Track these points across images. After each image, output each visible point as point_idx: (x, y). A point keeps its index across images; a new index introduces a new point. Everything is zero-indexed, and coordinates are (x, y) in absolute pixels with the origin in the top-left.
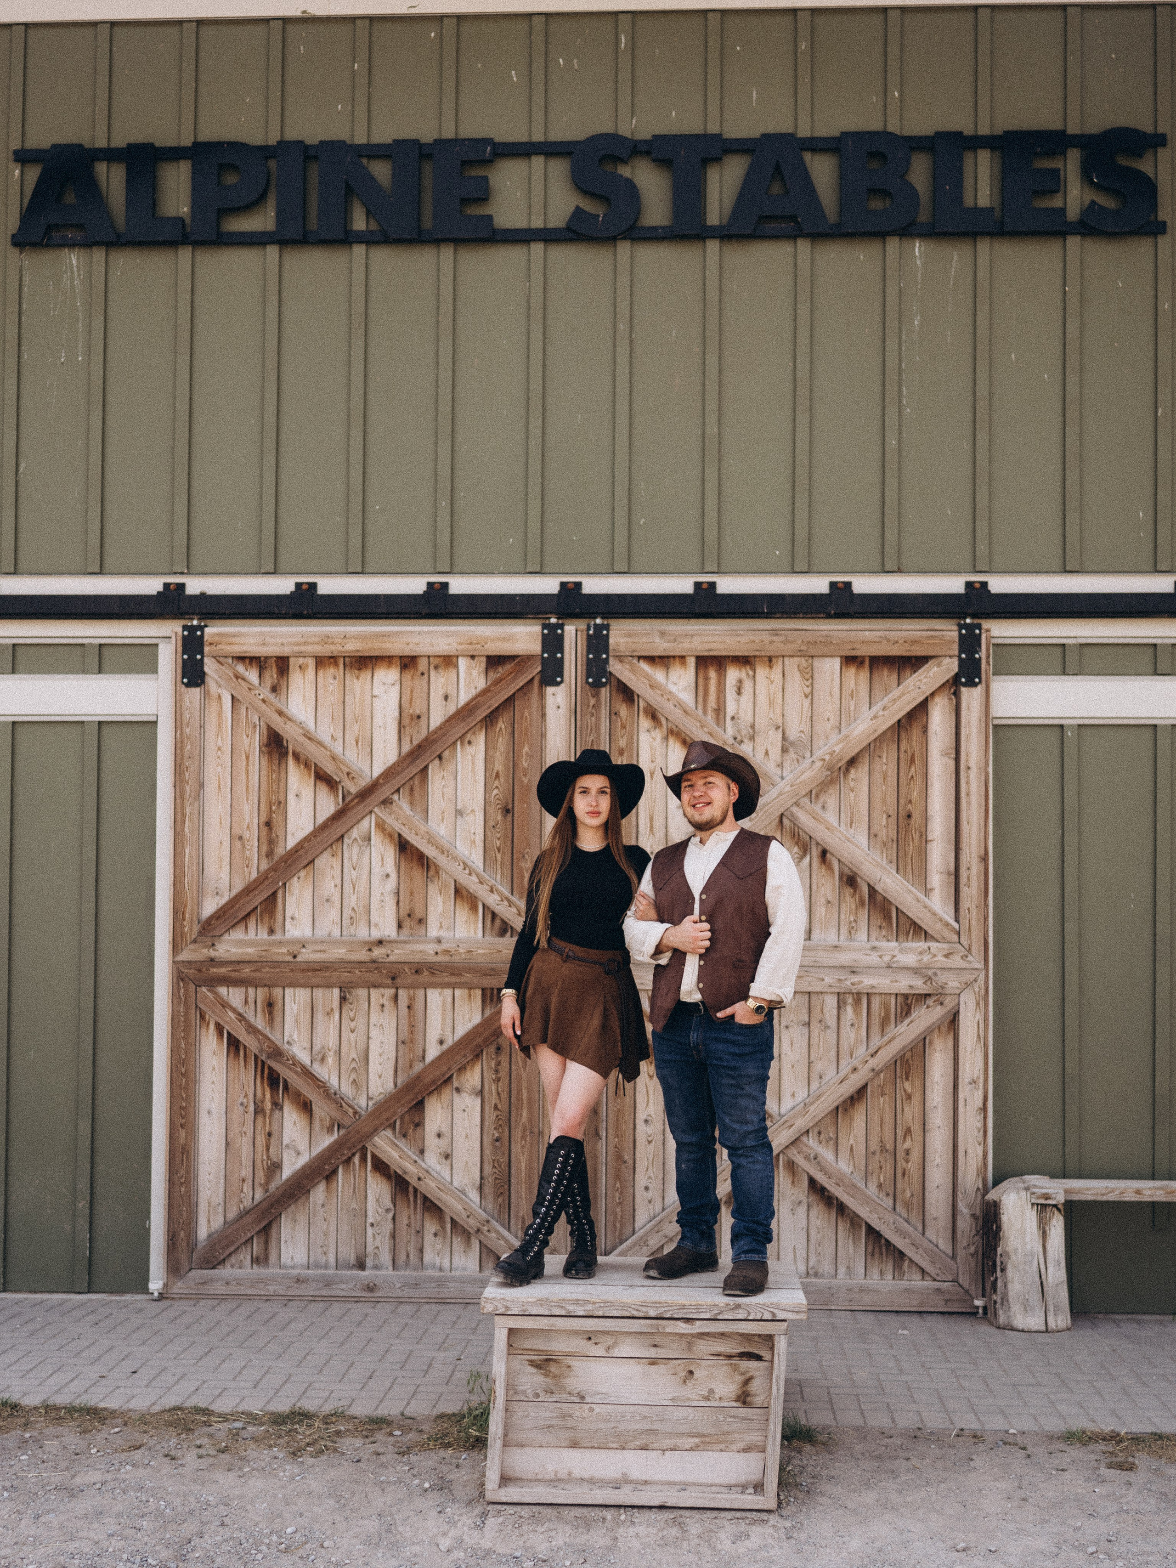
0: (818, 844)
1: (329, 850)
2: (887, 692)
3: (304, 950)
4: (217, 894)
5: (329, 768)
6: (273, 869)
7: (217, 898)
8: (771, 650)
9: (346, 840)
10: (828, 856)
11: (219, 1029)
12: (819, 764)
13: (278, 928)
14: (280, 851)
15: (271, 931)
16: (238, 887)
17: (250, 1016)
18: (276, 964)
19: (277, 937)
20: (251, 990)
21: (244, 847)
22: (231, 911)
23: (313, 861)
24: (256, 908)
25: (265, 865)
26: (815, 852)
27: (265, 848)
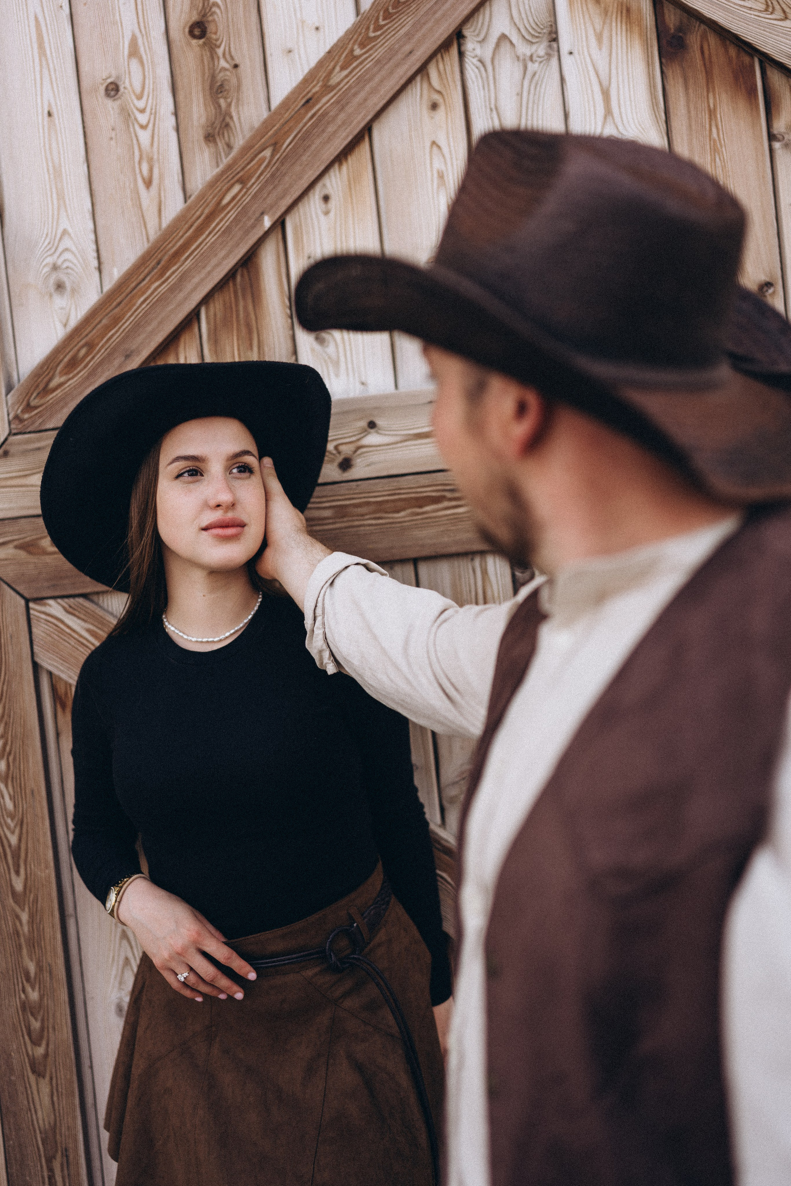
1: (417, 89)
3: (372, 439)
4: (60, 287)
7: (60, 301)
9: (470, 45)
21: (126, 115)
22: (116, 335)
23: (367, 131)
24: (193, 317)
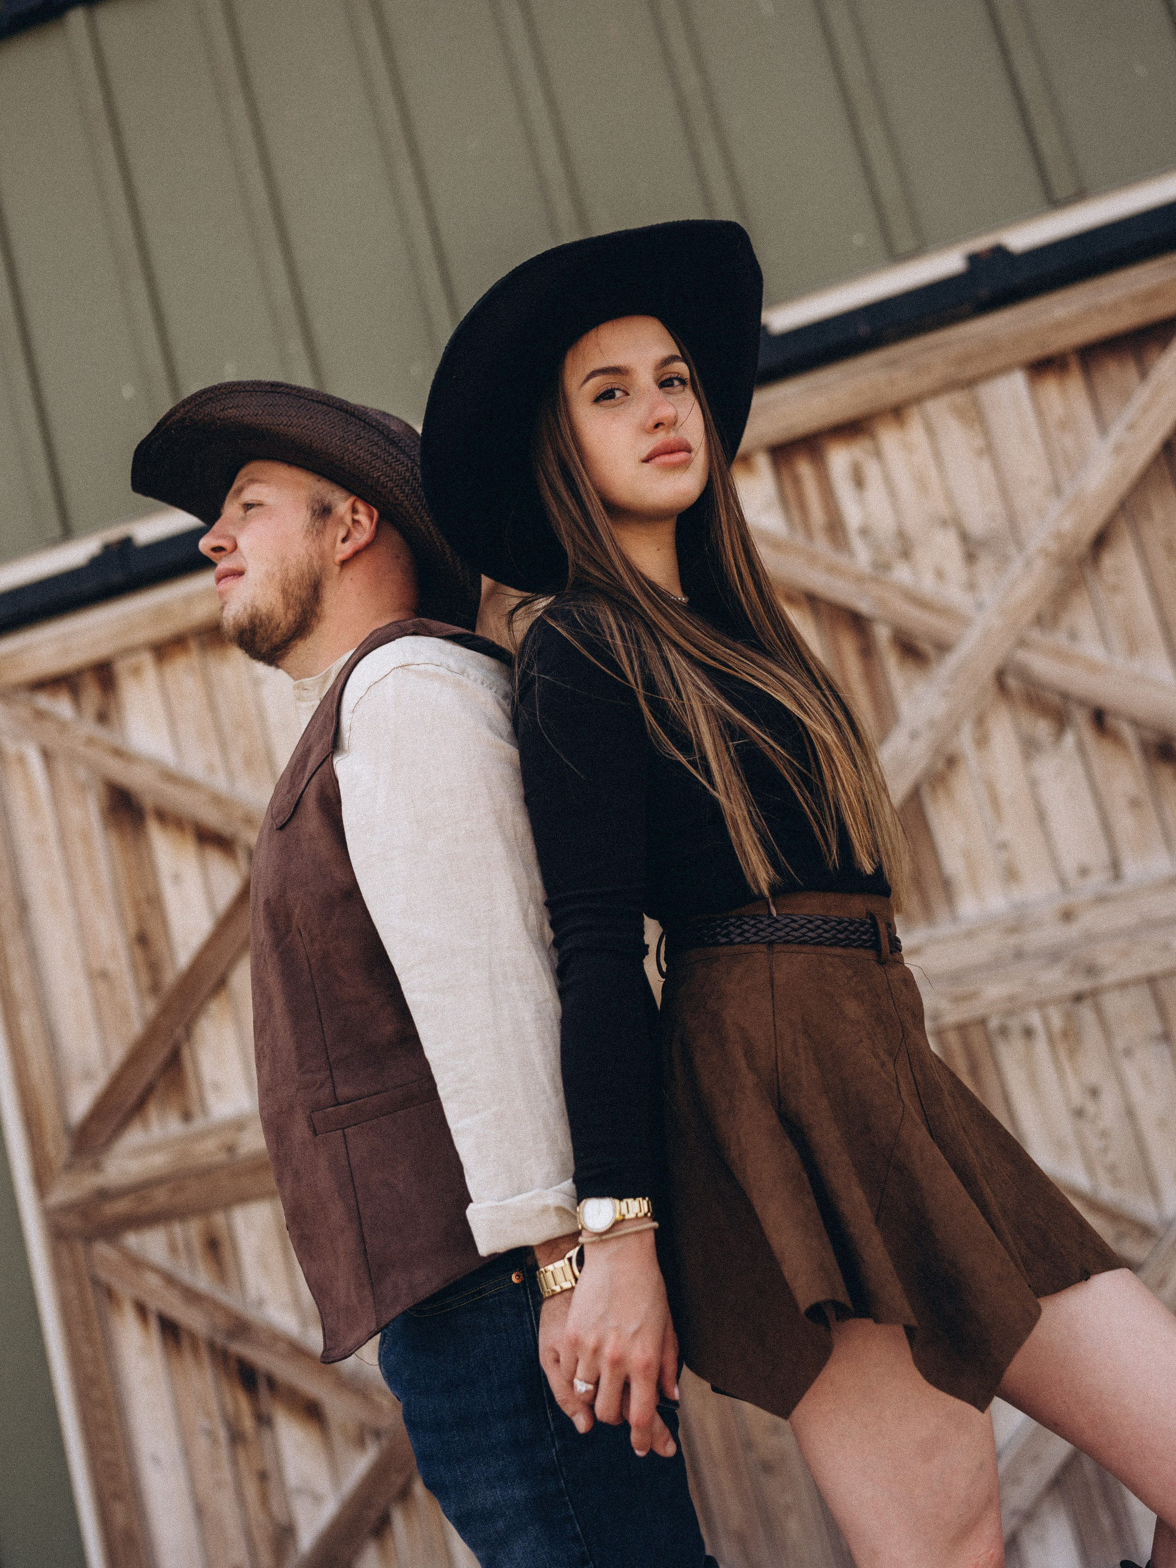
0: (1082, 703)
2: (1126, 396)
3: (244, 1135)
4: (87, 1076)
5: (212, 818)
6: (165, 1010)
7: (89, 1084)
8: (893, 395)
10: (1110, 721)
11: (142, 1310)
12: (1040, 564)
13: (195, 1108)
14: (170, 977)
15: (187, 1116)
16: (118, 1054)
17: (185, 1275)
18: (205, 1173)
19: (199, 1123)
20: (177, 1229)
21: (112, 988)
22: (117, 1099)
24: (153, 1083)
25: (151, 1007)
26: (1081, 718)
27: (145, 979)
